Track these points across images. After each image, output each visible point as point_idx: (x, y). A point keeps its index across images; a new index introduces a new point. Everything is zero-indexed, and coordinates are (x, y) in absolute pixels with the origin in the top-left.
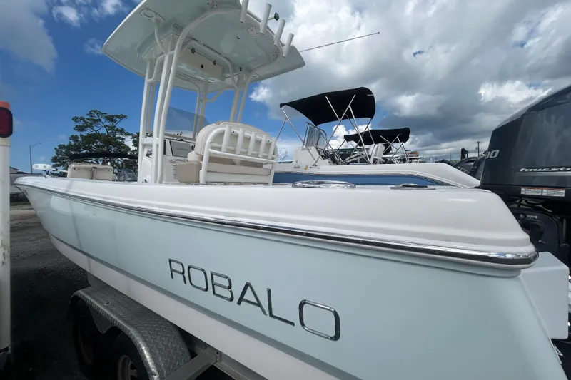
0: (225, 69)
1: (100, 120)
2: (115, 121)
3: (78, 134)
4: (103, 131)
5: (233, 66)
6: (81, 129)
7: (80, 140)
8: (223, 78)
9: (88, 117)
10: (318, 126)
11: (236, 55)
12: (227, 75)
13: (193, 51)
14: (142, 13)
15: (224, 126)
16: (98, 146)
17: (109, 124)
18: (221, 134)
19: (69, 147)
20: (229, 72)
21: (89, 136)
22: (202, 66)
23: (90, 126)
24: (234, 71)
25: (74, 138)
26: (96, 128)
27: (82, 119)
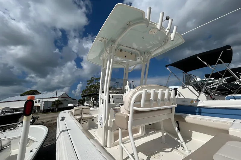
0: (136, 55)
1: (94, 80)
2: (98, 80)
3: (88, 85)
4: (95, 84)
5: (141, 53)
6: (89, 84)
7: (88, 87)
8: (136, 60)
9: (91, 80)
10: (187, 73)
11: (141, 47)
12: (138, 58)
13: (121, 50)
14: (98, 40)
15: (142, 89)
16: (93, 89)
17: (96, 81)
18: (140, 95)
19: (86, 90)
20: (138, 56)
21: (91, 86)
22: (126, 57)
23: (91, 83)
24: (141, 55)
25: (87, 87)
26: (93, 83)
27: (89, 80)
